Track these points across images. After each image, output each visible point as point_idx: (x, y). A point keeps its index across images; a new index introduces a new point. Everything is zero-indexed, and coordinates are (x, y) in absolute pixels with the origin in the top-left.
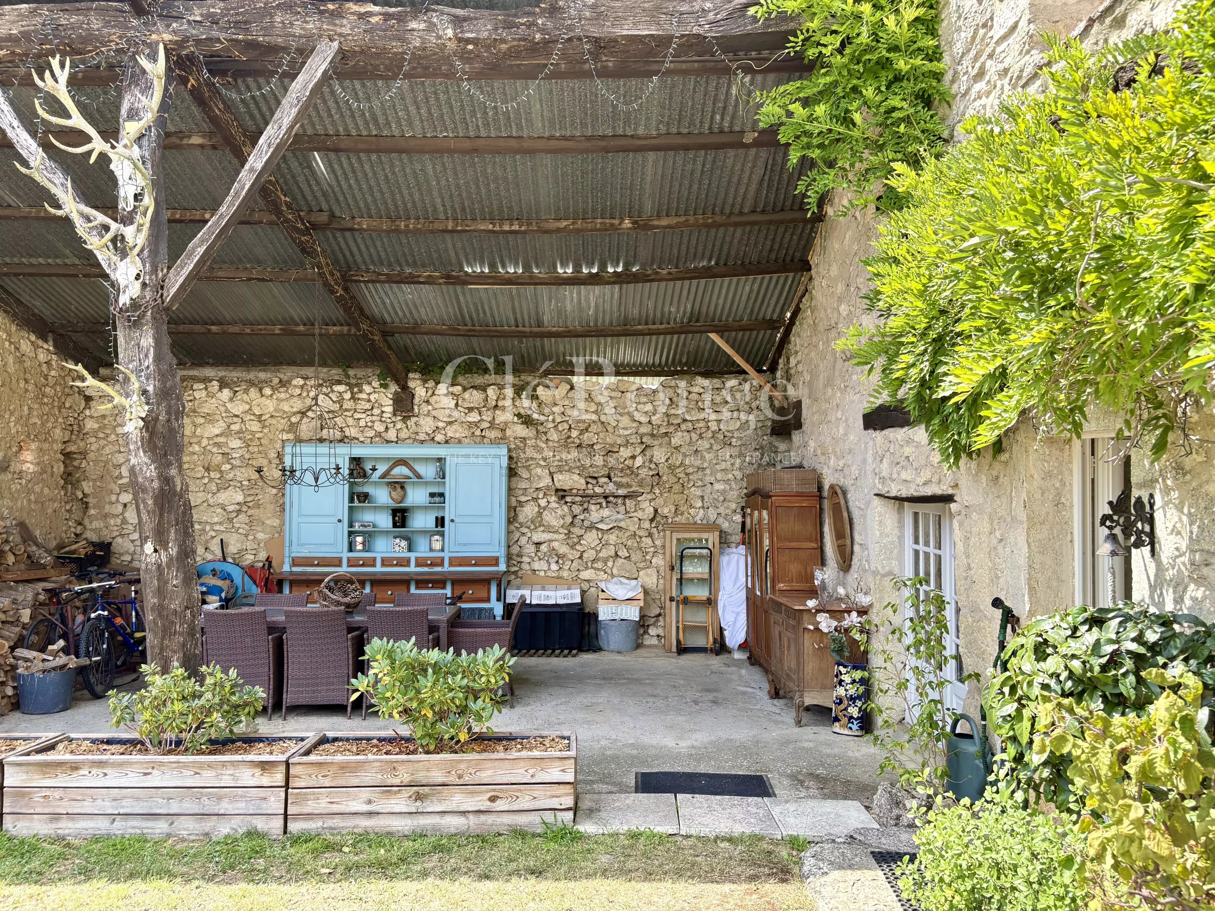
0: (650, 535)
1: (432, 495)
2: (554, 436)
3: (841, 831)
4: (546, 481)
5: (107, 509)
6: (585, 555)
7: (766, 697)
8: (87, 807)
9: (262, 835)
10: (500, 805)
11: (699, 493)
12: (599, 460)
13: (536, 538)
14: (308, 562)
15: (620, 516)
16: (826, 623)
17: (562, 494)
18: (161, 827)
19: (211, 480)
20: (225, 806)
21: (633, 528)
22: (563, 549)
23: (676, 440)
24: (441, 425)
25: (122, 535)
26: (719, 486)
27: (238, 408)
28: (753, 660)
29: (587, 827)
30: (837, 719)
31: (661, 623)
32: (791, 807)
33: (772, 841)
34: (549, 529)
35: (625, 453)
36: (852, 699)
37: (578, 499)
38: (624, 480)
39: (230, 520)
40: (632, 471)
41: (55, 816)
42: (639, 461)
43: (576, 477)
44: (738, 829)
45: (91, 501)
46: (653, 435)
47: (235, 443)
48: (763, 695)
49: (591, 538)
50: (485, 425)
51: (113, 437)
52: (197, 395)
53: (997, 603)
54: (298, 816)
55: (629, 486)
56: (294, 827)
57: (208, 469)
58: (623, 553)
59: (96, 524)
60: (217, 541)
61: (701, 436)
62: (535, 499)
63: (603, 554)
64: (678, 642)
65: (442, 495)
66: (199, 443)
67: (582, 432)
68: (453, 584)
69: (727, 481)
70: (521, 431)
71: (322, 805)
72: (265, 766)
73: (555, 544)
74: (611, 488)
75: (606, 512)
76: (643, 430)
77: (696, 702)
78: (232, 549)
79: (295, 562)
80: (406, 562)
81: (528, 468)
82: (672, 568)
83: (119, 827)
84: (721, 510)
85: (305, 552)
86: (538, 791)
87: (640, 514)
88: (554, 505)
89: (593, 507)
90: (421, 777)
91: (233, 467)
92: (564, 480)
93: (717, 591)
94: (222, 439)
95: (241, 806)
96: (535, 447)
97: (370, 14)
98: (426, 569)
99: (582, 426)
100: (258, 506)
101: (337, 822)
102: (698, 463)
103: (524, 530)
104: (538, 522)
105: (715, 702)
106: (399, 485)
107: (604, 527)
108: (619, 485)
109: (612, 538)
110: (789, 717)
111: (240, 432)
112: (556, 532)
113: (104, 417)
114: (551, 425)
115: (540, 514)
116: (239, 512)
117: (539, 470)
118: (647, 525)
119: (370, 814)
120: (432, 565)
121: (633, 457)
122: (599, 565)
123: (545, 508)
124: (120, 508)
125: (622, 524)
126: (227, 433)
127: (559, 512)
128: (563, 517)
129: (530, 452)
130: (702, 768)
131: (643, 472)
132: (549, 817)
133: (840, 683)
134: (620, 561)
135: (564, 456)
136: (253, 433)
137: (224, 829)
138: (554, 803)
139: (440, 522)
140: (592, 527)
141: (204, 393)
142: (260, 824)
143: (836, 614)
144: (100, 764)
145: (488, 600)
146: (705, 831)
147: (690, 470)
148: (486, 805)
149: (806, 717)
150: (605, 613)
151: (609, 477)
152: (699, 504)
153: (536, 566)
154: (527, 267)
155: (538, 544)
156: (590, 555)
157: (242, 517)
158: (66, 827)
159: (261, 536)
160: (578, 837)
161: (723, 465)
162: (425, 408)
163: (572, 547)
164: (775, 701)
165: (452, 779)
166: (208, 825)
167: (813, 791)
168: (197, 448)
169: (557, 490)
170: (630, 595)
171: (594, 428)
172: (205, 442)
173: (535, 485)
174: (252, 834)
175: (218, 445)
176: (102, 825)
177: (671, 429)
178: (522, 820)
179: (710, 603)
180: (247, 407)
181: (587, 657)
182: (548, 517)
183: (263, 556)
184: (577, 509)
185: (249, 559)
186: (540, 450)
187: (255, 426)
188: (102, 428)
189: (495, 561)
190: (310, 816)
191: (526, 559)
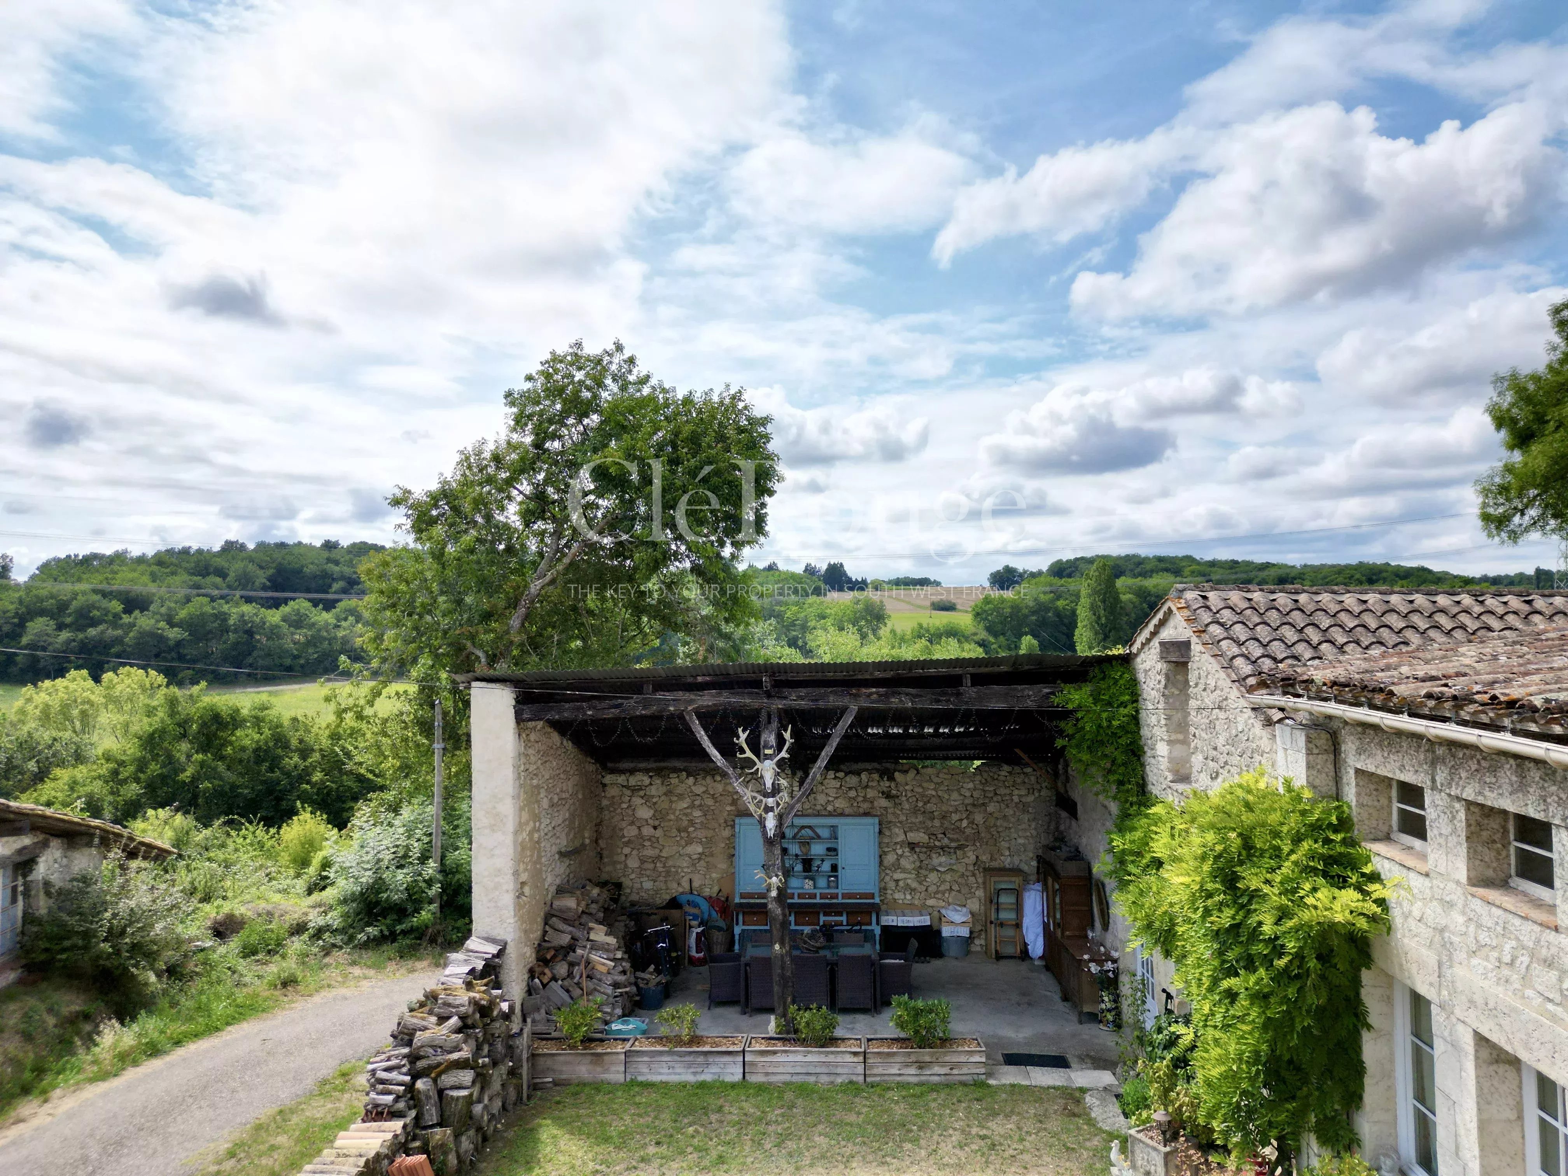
0: (974, 875)
1: (828, 849)
2: (907, 806)
3: (1101, 1085)
4: (901, 837)
5: (616, 858)
6: (930, 889)
7: (1059, 1000)
8: (781, 1070)
9: (857, 1083)
10: (955, 1072)
11: (1007, 845)
12: (937, 823)
13: (896, 876)
14: (751, 896)
15: (953, 861)
16: (1094, 968)
17: (912, 846)
18: (812, 1079)
19: (682, 838)
20: (839, 1070)
21: (962, 869)
22: (914, 885)
23: (991, 808)
24: (831, 799)
25: (624, 876)
26: (1021, 841)
27: (699, 790)
28: (1047, 968)
29: (992, 1082)
30: (1101, 1022)
31: (983, 936)
32: (1079, 1073)
33: (1073, 1089)
34: (904, 871)
35: (955, 817)
36: (1109, 1010)
37: (924, 850)
38: (955, 836)
39: (694, 865)
40: (962, 831)
41: (767, 1074)
42: (965, 823)
43: (922, 835)
44: (1058, 1083)
45: (605, 853)
46: (974, 805)
47: (697, 813)
48: (1057, 997)
49: (933, 877)
50: (860, 799)
51: (619, 811)
52: (673, 781)
53: (1164, 991)
54: (870, 1075)
55: (958, 840)
56: (869, 1079)
57: (679, 830)
58: (956, 887)
59: (608, 868)
60: (686, 879)
61: (1007, 806)
62: (894, 850)
63: (942, 888)
64: (996, 951)
65: (835, 850)
66: (674, 814)
67: (925, 804)
68: (847, 914)
69: (1026, 838)
70: (884, 802)
71: (879, 1071)
72: (855, 1054)
73: (909, 881)
74: (946, 841)
75: (943, 859)
76: (967, 801)
77: (1019, 1004)
78: (696, 884)
79: (742, 896)
80: (813, 896)
81: (890, 830)
82: (991, 902)
83: (795, 1079)
84: (1023, 857)
85: (749, 889)
86: (970, 1066)
87: (966, 860)
88: (908, 854)
89: (934, 856)
90: (921, 1059)
91: (696, 829)
92: (913, 837)
93: (1022, 917)
94: (689, 811)
95: (845, 1071)
96: (894, 813)
97: (871, 694)
98: (827, 901)
99: (925, 799)
100: (712, 855)
101: (886, 1078)
102: (1005, 824)
103: (888, 871)
104: (897, 866)
105: (1029, 1004)
106: (805, 844)
107: (942, 869)
108: (951, 840)
109: (948, 877)
110: (1074, 1018)
111: (700, 805)
112: (910, 873)
113: (613, 797)
114: (904, 799)
115: (898, 860)
116: (700, 859)
117: (897, 830)
118: (971, 868)
119: (900, 1075)
120: (832, 898)
121: (962, 820)
122: (939, 896)
123: (901, 856)
124: (623, 858)
125: (954, 867)
126: (692, 806)
127: (911, 859)
128: (914, 862)
129: (890, 817)
130: (1033, 1051)
131: (968, 831)
132: (976, 1077)
133: (1103, 1001)
134: (954, 893)
135: (914, 820)
136: (709, 806)
137: (839, 1080)
138: (978, 1071)
139: (834, 868)
140: (934, 869)
141: (677, 780)
142: (854, 1078)
143: (1100, 963)
144: (786, 1052)
145: (870, 924)
146: (1043, 1084)
147: (1000, 829)
148: (948, 1071)
149: (1083, 1019)
150: (947, 931)
151: (944, 834)
152: (1007, 853)
153: (896, 896)
154: (906, 729)
155: (897, 881)
156: (933, 889)
157: (702, 862)
158: (773, 1079)
159: (714, 875)
160: (989, 1086)
161: (1023, 826)
162: (821, 788)
163: (920, 883)
164: (1065, 1003)
165: (934, 1060)
166: (832, 1078)
167: (1089, 1065)
168: (672, 817)
169: (909, 844)
170: (964, 919)
171: (933, 800)
172: (677, 813)
173: (895, 840)
174: (851, 1082)
175: (686, 815)
176: (788, 1078)
177: (987, 801)
178: (964, 1078)
179: (1018, 926)
180: (704, 789)
181: (937, 963)
182: (903, 862)
183: (716, 889)
184: (922, 856)
185: (707, 892)
186: (897, 816)
187: (710, 802)
188: (612, 804)
189: (872, 896)
190: (875, 1075)
191: (889, 892)
